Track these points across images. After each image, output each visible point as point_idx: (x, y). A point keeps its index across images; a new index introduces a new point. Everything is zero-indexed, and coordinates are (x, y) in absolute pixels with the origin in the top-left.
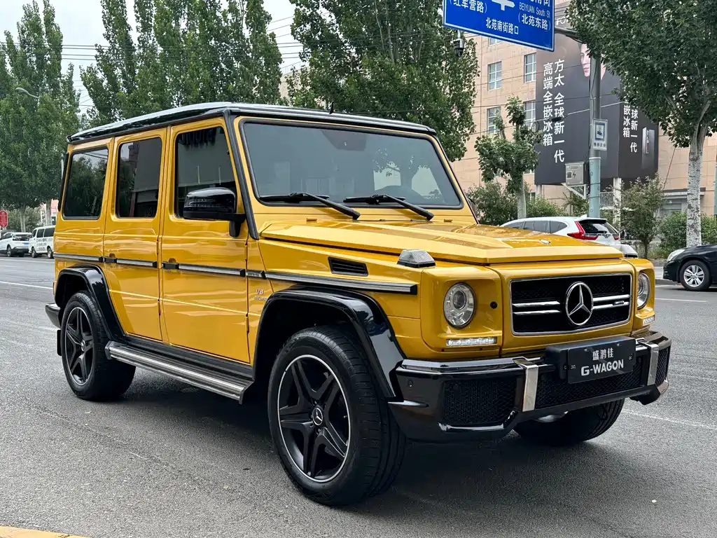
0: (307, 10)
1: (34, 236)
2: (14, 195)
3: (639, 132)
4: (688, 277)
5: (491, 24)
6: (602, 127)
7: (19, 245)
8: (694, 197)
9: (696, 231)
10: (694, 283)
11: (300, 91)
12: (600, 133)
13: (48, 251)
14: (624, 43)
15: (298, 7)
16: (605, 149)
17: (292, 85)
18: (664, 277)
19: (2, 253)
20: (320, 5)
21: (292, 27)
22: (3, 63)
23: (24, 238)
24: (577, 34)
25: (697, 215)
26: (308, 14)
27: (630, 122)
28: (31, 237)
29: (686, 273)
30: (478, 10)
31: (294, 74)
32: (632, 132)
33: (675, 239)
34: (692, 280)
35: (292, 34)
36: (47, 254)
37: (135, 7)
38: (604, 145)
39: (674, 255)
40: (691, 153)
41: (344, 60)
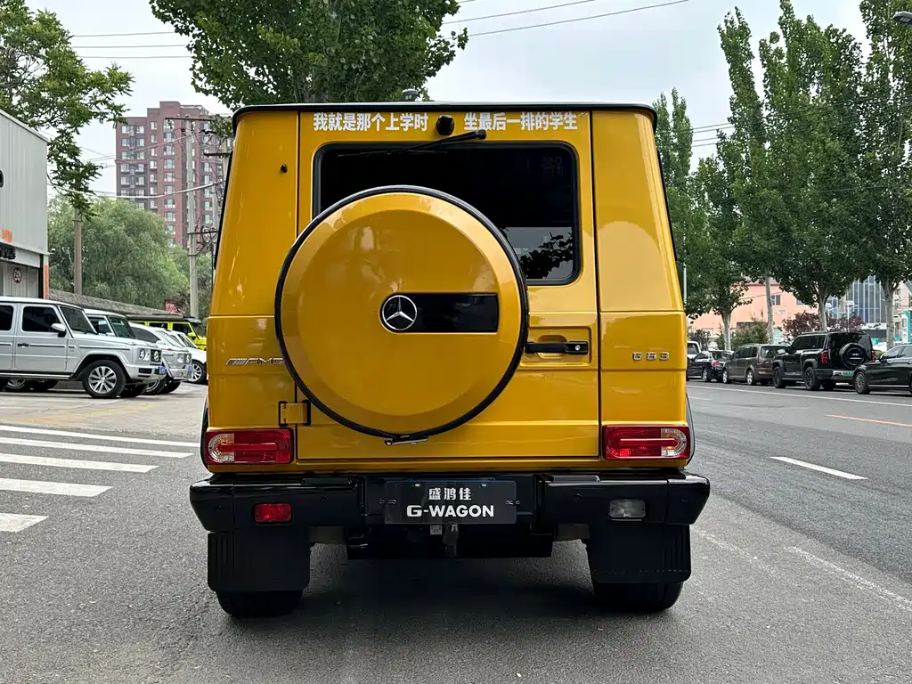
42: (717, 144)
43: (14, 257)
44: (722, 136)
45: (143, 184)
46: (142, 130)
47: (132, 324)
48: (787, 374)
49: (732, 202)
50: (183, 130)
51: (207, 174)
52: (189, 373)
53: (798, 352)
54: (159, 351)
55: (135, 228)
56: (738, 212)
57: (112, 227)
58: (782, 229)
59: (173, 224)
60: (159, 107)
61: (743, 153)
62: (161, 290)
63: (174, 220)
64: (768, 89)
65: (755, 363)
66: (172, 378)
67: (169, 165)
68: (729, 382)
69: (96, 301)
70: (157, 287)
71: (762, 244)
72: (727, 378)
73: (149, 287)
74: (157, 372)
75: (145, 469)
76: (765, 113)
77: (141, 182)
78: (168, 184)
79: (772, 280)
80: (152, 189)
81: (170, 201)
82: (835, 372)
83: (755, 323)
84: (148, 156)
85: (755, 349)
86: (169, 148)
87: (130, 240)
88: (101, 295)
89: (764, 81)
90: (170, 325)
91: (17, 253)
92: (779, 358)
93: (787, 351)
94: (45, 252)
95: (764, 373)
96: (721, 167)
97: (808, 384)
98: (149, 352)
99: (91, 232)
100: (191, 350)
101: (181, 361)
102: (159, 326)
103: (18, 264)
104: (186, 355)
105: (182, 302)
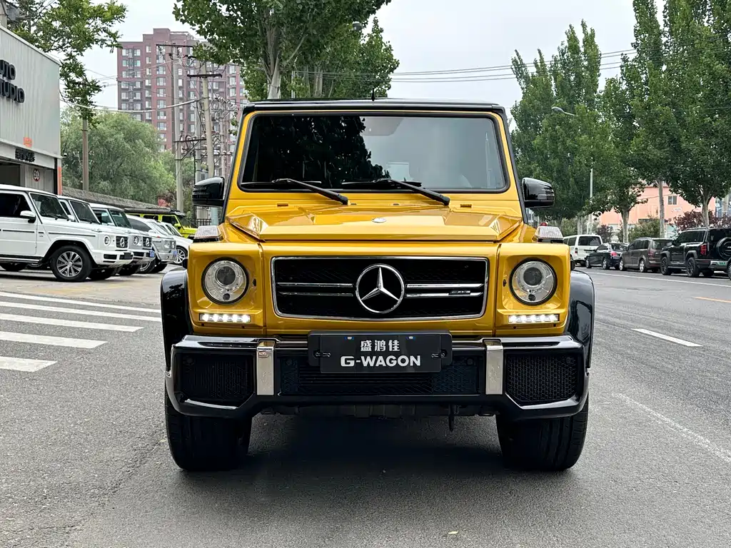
42: (621, 67)
43: (34, 160)
44: (625, 60)
45: (139, 98)
46: (138, 53)
47: (128, 216)
48: (672, 263)
49: (632, 117)
50: (171, 55)
51: (193, 90)
52: (174, 256)
53: (682, 245)
54: (150, 238)
55: (132, 136)
56: (637, 124)
57: (113, 135)
58: (673, 140)
59: (164, 133)
60: (152, 33)
61: (643, 74)
62: (153, 189)
63: (165, 129)
64: (666, 19)
65: (647, 254)
66: (160, 261)
67: (161, 83)
68: (625, 269)
69: (101, 197)
70: (150, 185)
71: (655, 153)
72: (623, 266)
73: (143, 185)
74: (148, 255)
75: (133, 329)
76: (664, 39)
77: (138, 97)
78: (160, 99)
79: (664, 184)
80: (147, 103)
81: (162, 113)
82: (712, 262)
83: (651, 220)
84: (143, 74)
85: (648, 241)
86: (161, 68)
87: (128, 146)
88: (103, 192)
89: (664, 12)
90: (160, 217)
91: (36, 157)
92: (666, 250)
93: (673, 244)
94: (59, 157)
95: (655, 262)
96: (624, 87)
97: (690, 271)
98: (142, 239)
99: (96, 139)
100: (175, 238)
101: (167, 247)
102: (151, 217)
103: (38, 166)
104: (171, 242)
105: (170, 199)
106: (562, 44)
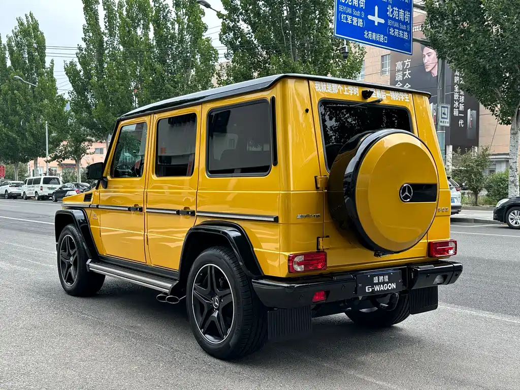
0: (231, 23)
1: (25, 184)
2: (11, 154)
3: (465, 112)
4: (512, 219)
5: (368, 35)
6: (446, 109)
7: (14, 190)
8: (514, 161)
9: (515, 185)
10: (516, 223)
11: (226, 81)
12: (444, 114)
13: (36, 195)
14: (464, 50)
15: (224, 21)
16: (448, 125)
17: (220, 77)
18: (494, 219)
19: (2, 196)
20: (240, 19)
21: (220, 35)
22: (4, 58)
23: (17, 185)
24: (430, 43)
25: (516, 173)
26: (231, 25)
27: (459, 104)
28: (23, 184)
29: (510, 216)
30: (359, 25)
31: (221, 69)
32: (460, 112)
33: (498, 191)
34: (515, 221)
35: (220, 40)
36: (35, 197)
37: (105, 19)
38: (448, 123)
39: (501, 203)
40: (512, 129)
41: (257, 59)
44: (80, 49)
64: (107, 24)
106: (16, 29)
